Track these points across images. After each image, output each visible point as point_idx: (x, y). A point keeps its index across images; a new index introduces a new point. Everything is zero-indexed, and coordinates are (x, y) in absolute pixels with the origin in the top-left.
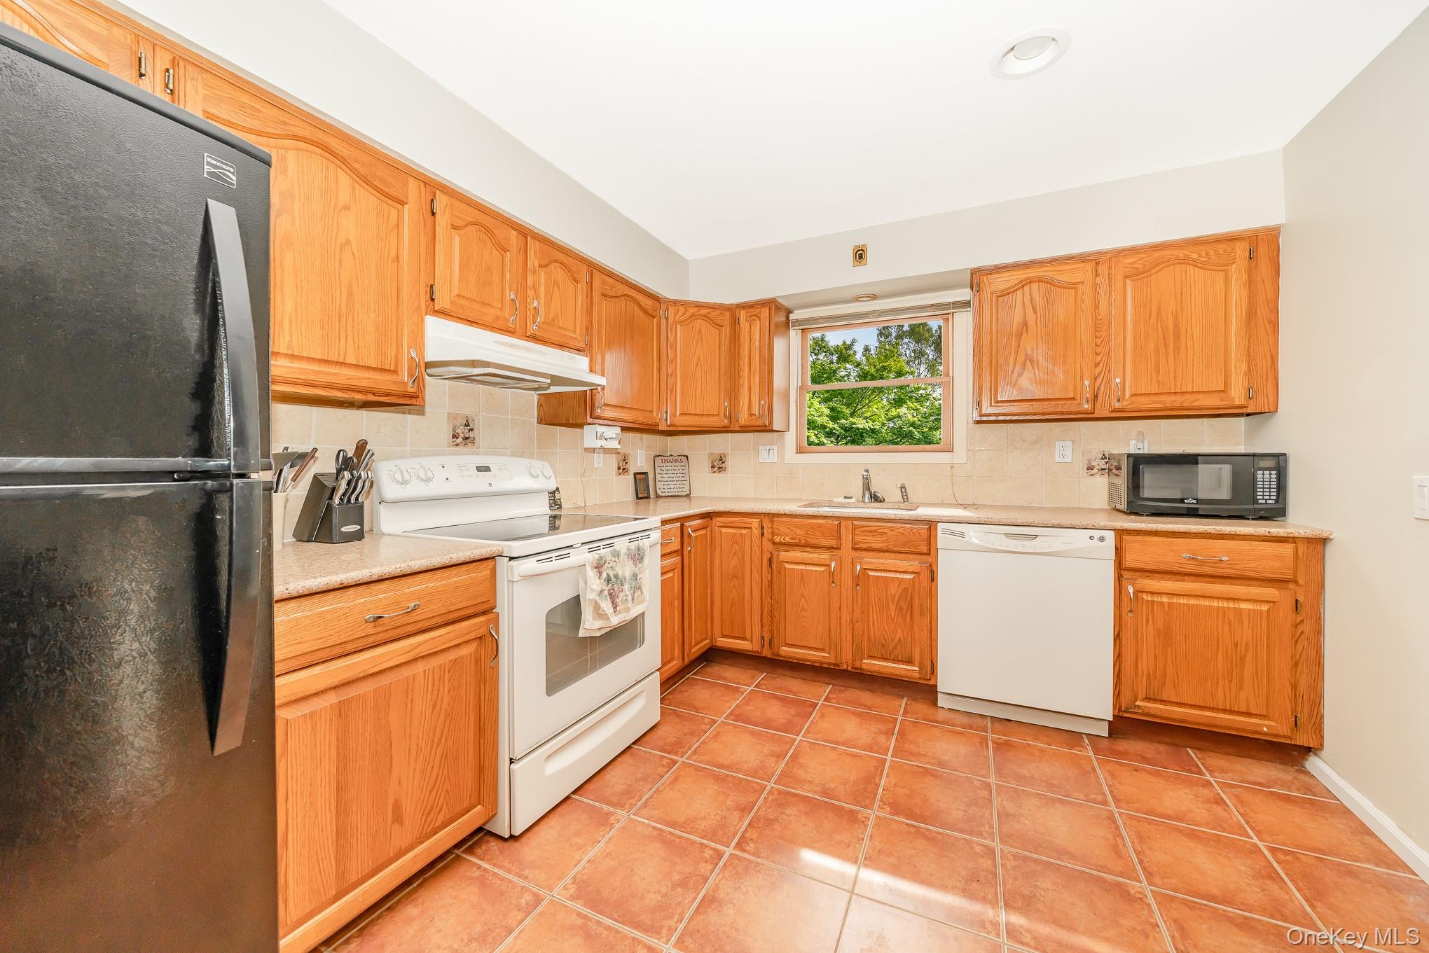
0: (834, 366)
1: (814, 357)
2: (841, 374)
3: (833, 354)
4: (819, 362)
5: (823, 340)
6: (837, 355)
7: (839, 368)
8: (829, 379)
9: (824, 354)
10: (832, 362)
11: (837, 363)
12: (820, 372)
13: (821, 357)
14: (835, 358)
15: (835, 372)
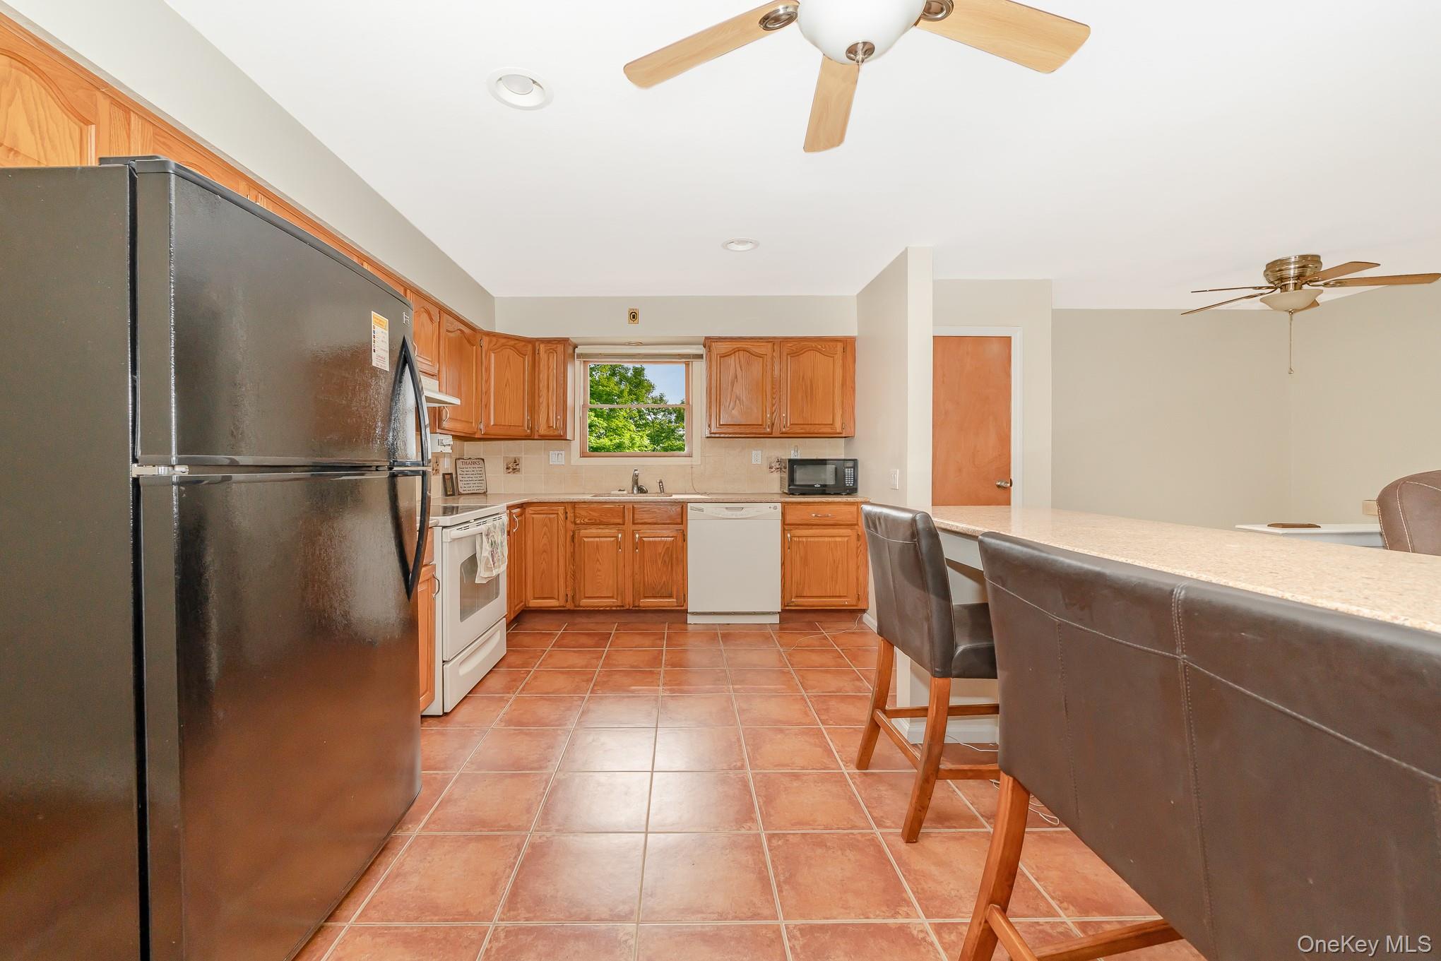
0: (673, 425)
1: (653, 416)
2: (680, 433)
3: (671, 413)
4: (658, 421)
5: (661, 399)
6: (675, 415)
7: (678, 427)
8: (667, 438)
9: (662, 413)
10: (670, 422)
11: (676, 422)
12: (658, 431)
13: (660, 417)
14: (673, 417)
15: (673, 431)
